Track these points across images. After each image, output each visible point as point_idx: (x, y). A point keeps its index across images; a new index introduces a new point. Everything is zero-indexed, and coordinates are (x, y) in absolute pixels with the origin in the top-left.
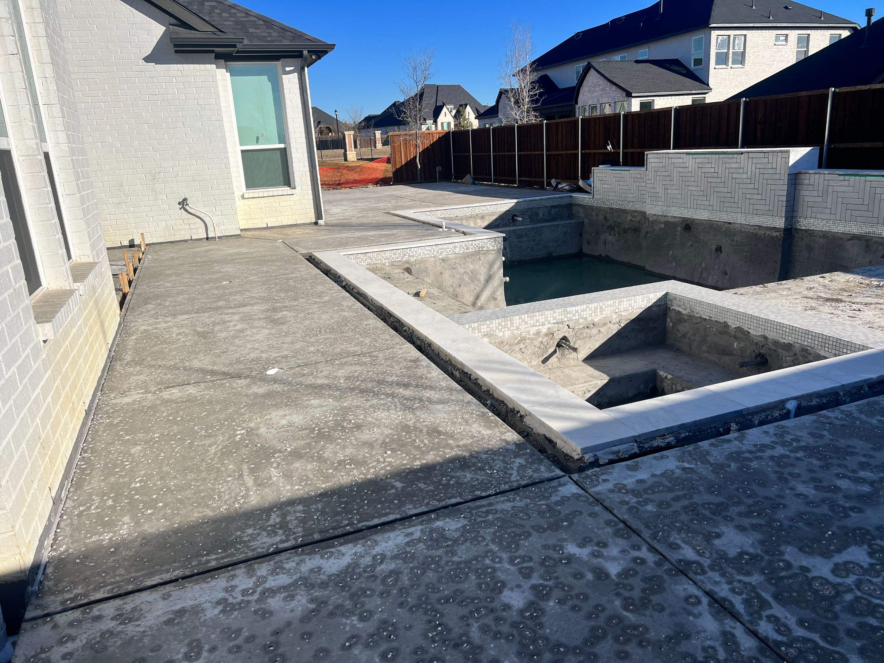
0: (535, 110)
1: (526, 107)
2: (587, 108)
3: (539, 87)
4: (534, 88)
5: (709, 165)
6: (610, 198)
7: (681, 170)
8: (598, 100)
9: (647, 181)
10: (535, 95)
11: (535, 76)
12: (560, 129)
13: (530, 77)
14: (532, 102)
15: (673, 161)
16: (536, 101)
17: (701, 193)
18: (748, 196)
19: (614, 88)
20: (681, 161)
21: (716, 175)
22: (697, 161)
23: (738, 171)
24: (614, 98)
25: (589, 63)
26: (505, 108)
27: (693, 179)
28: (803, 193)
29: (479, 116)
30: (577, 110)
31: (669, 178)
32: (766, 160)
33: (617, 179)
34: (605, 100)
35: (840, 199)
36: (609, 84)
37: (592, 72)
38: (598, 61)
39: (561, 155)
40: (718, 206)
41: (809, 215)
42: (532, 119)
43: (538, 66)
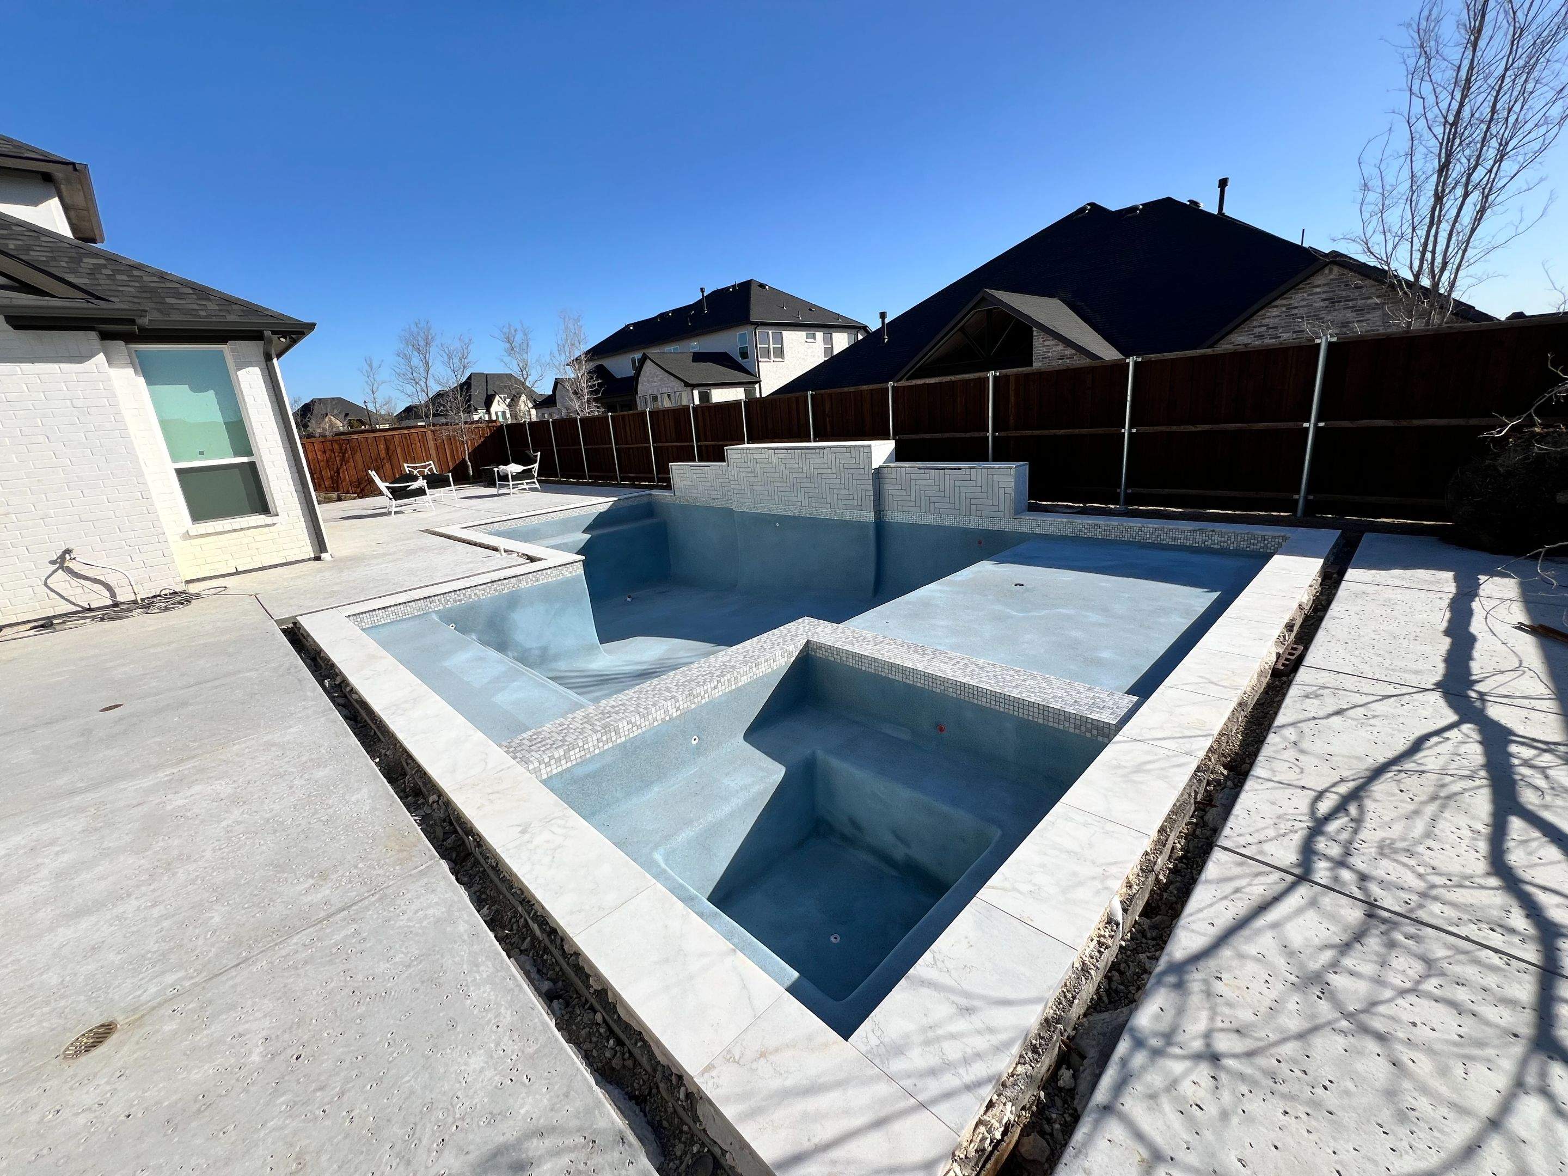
0: (595, 400)
1: (586, 397)
2: (648, 397)
3: (598, 378)
4: (592, 378)
5: (793, 461)
6: (693, 495)
7: (764, 466)
8: (658, 391)
9: (731, 478)
10: (594, 385)
11: (592, 365)
12: (627, 422)
13: (585, 367)
14: (591, 392)
15: (755, 456)
16: (596, 392)
17: (788, 489)
18: (835, 491)
19: (672, 378)
20: (763, 456)
21: (800, 470)
22: (780, 456)
23: (822, 466)
24: (673, 388)
25: (644, 354)
26: (563, 397)
27: (777, 475)
28: (887, 486)
29: (536, 406)
30: (638, 400)
31: (753, 474)
32: (848, 455)
33: (698, 476)
34: (665, 390)
35: (923, 493)
36: (666, 374)
37: (648, 363)
38: (653, 352)
39: (632, 448)
40: (807, 502)
41: (895, 508)
42: (594, 411)
43: (593, 355)
